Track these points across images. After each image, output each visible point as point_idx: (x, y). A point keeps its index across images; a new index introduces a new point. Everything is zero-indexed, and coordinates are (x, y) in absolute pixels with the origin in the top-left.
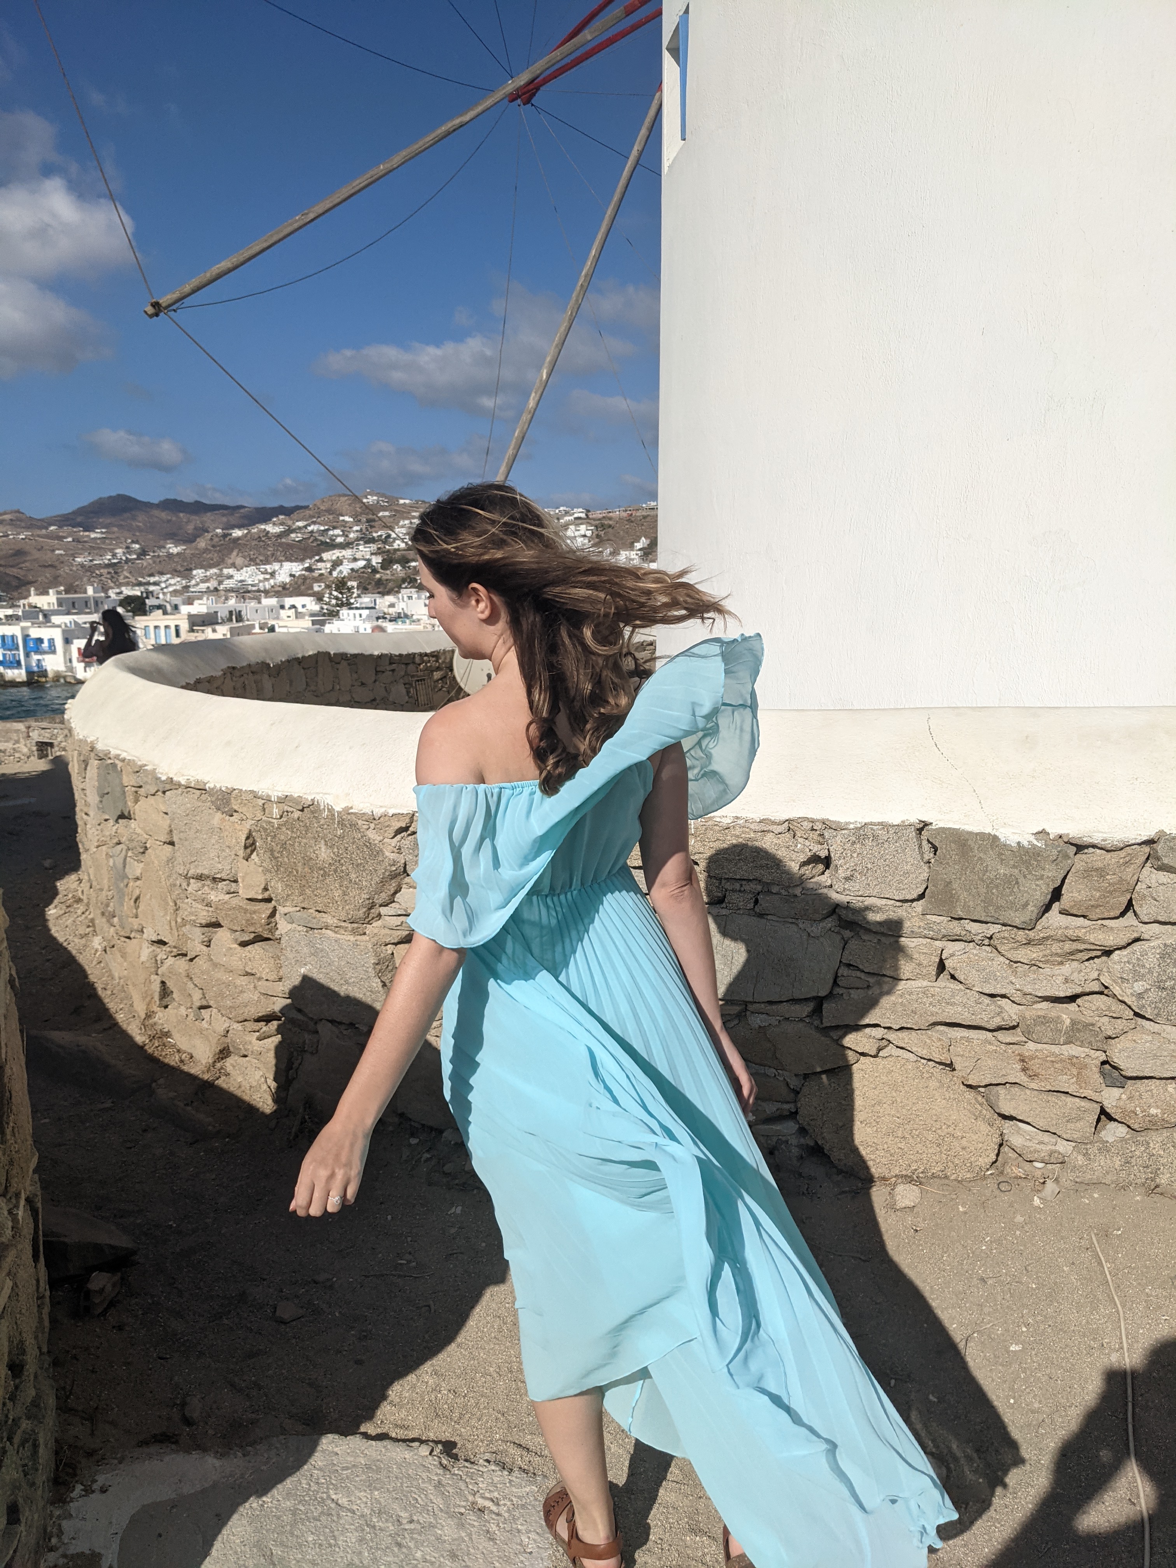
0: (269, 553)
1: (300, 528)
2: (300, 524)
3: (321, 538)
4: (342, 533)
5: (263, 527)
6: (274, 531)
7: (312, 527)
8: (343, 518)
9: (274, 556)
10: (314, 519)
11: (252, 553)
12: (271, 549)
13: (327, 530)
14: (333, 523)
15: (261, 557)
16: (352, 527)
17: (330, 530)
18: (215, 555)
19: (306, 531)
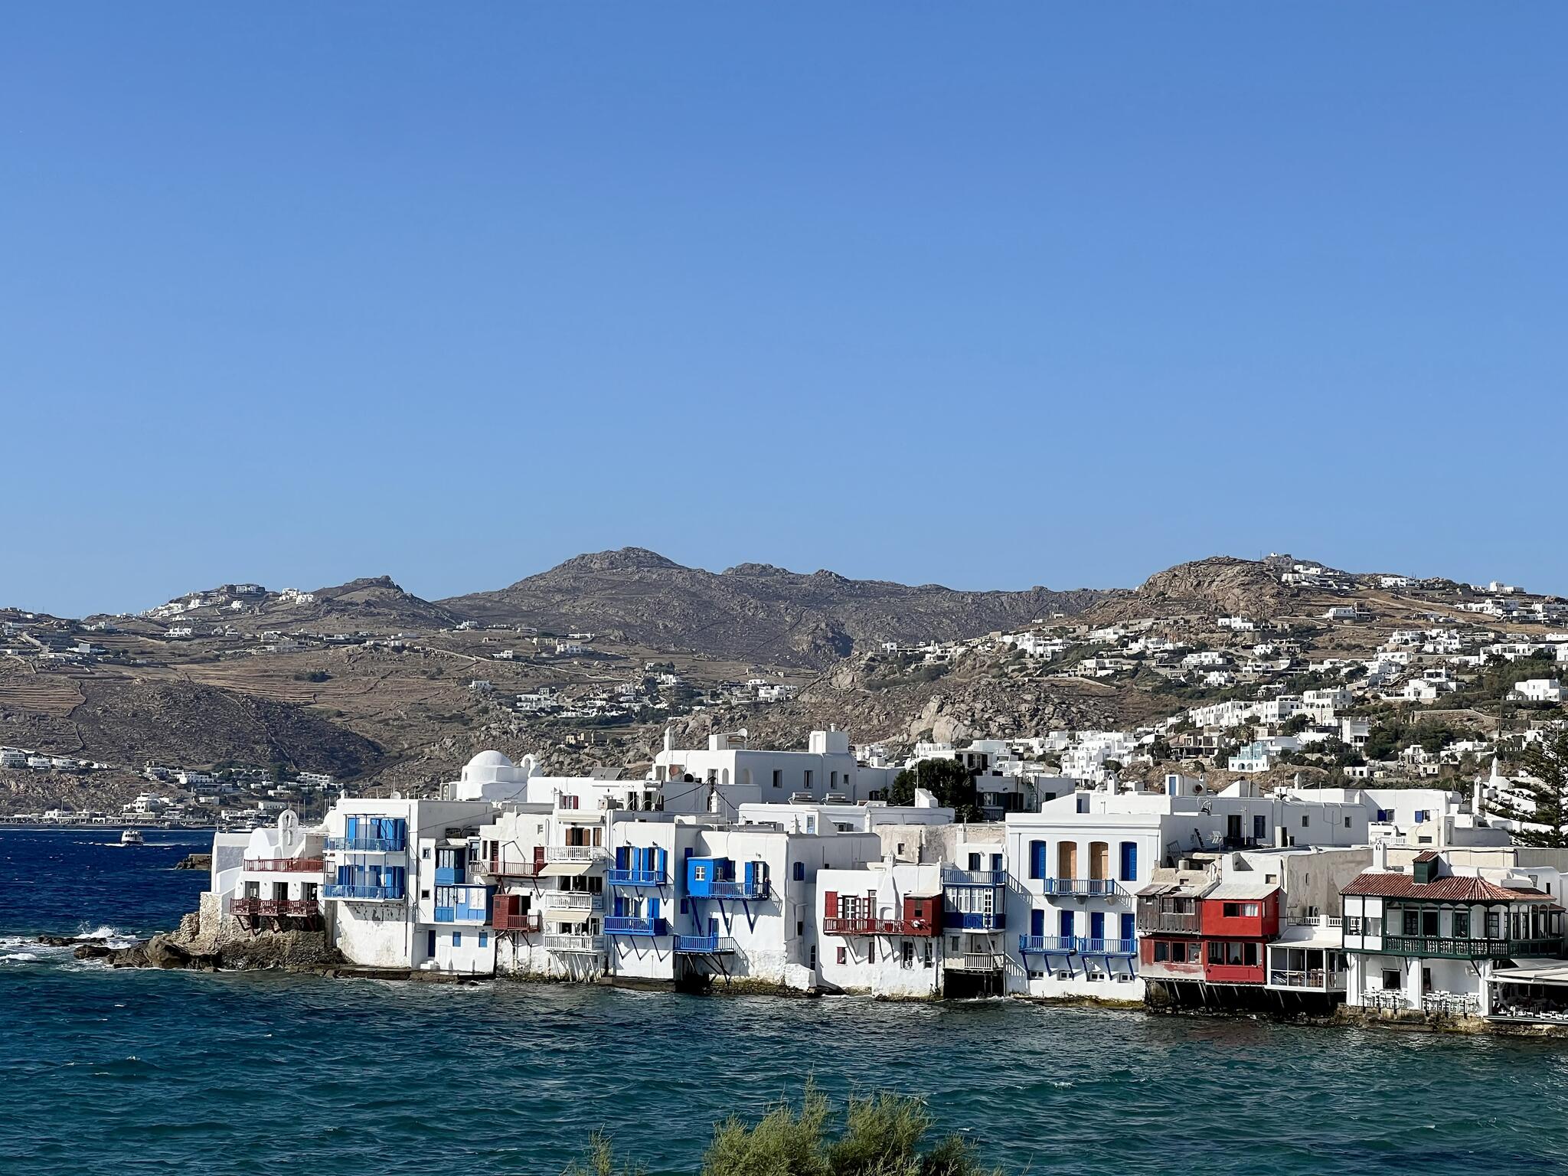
0: (1023, 707)
2: (1110, 635)
3: (1163, 672)
4: (1220, 661)
5: (1008, 639)
6: (1040, 650)
7: (1142, 641)
8: (1226, 621)
9: (1033, 717)
10: (1147, 623)
11: (979, 706)
12: (1028, 697)
13: (1182, 653)
14: (1202, 636)
15: (1001, 720)
16: (1251, 647)
17: (1191, 651)
18: (872, 709)
19: (1125, 652)
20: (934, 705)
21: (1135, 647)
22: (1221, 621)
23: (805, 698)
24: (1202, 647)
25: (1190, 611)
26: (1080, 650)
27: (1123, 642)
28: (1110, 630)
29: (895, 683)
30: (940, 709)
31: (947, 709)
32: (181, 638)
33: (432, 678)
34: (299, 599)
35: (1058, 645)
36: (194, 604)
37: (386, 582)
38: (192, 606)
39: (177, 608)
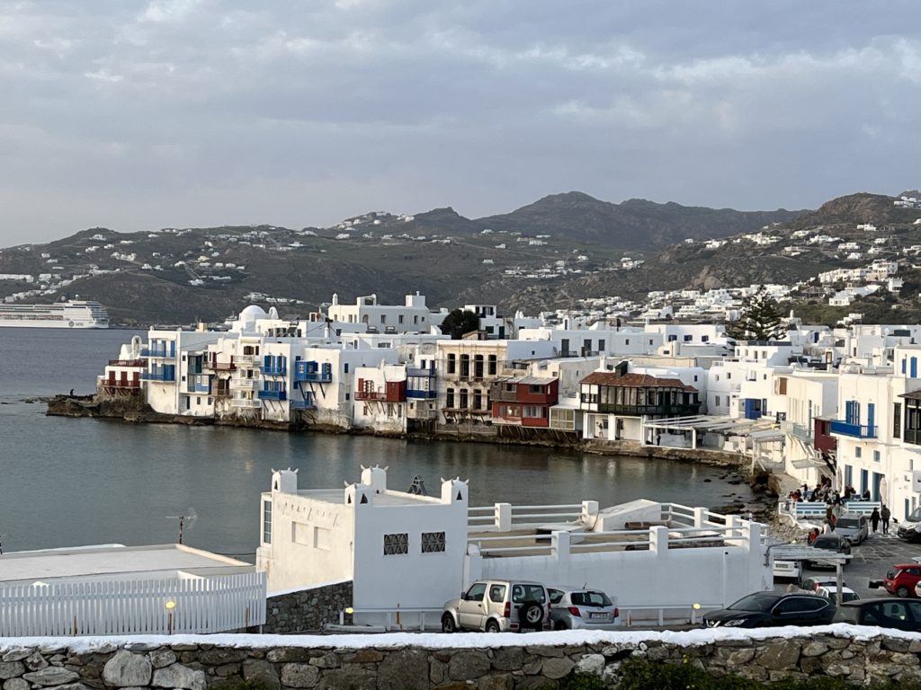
0: (751, 272)
1: (799, 239)
2: (800, 234)
3: (826, 253)
4: (857, 247)
5: (748, 237)
6: (764, 242)
7: (816, 238)
8: (861, 226)
9: (756, 276)
10: (821, 228)
11: (728, 271)
12: (754, 266)
13: (838, 243)
14: (849, 234)
15: (740, 278)
16: (874, 240)
17: (842, 242)
18: (678, 272)
19: (808, 243)
20: (705, 271)
21: (813, 240)
22: (859, 227)
23: (645, 267)
24: (847, 240)
25: (844, 221)
26: (786, 242)
27: (807, 238)
28: (801, 232)
29: (691, 259)
30: (709, 273)
31: (712, 273)
32: (344, 239)
33: (464, 258)
34: (407, 219)
35: (774, 239)
36: (357, 222)
37: (450, 210)
38: (355, 223)
39: (349, 223)
